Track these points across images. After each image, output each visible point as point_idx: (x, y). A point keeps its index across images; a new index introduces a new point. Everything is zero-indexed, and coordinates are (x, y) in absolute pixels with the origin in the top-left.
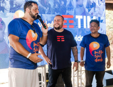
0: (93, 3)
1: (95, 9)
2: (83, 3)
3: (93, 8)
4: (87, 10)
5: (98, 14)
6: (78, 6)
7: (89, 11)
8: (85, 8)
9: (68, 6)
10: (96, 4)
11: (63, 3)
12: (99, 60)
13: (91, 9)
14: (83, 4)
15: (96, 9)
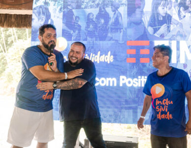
0: (164, 15)
1: (169, 27)
2: (143, 19)
3: (165, 24)
4: (150, 30)
5: (176, 36)
6: (132, 24)
7: (155, 31)
8: (146, 27)
9: (111, 25)
10: (171, 17)
11: (103, 21)
12: (163, 116)
13: (159, 28)
14: (142, 21)
15: (171, 26)
